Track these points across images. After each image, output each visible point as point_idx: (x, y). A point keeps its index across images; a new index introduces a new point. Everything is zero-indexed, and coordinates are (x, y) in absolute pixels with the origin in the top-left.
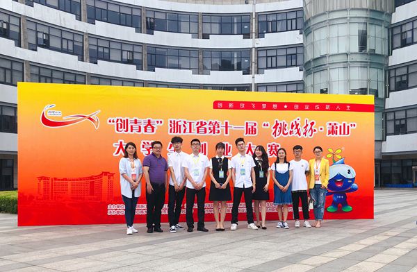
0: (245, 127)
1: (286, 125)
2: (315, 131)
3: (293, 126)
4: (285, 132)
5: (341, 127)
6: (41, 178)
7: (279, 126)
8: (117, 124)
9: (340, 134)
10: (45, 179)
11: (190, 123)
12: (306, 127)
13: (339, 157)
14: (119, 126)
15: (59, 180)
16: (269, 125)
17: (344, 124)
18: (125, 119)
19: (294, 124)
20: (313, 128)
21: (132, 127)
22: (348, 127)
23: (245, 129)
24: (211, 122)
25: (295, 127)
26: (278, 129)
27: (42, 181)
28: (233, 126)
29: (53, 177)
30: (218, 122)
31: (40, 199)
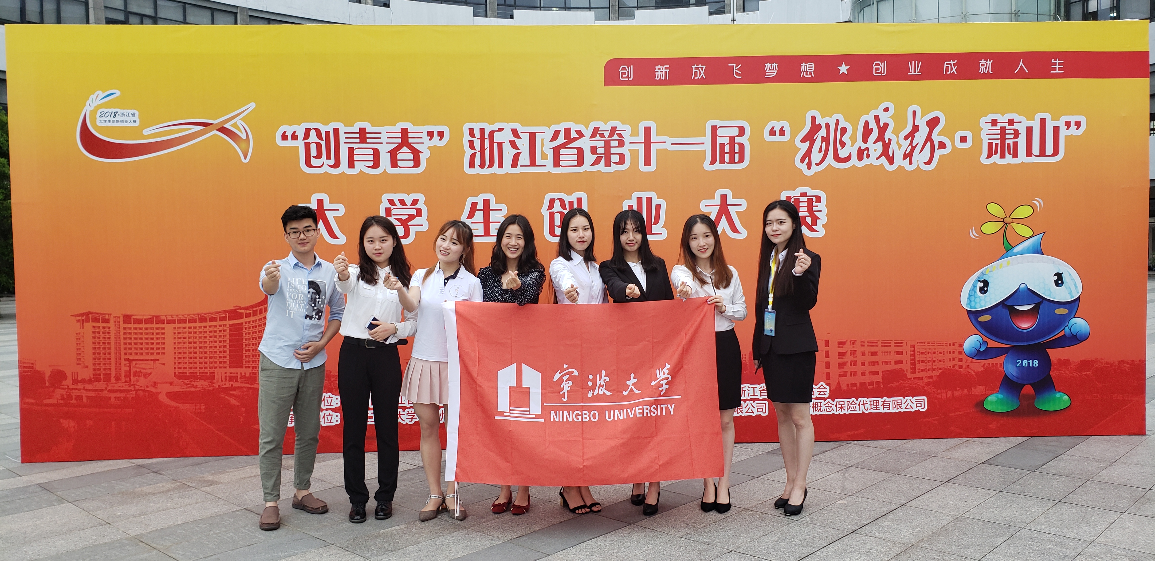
0: (708, 140)
1: (844, 130)
2: (942, 146)
3: (867, 132)
4: (843, 153)
5: (1029, 130)
6: (86, 317)
7: (823, 133)
8: (307, 146)
9: (1029, 154)
10: (96, 320)
11: (532, 136)
12: (911, 135)
13: (1024, 231)
14: (314, 152)
15: (139, 321)
16: (787, 130)
17: (1043, 122)
18: (330, 128)
19: (873, 125)
20: (936, 138)
21: (351, 151)
22: (1056, 130)
23: (708, 147)
24: (596, 130)
25: (875, 135)
26: (818, 143)
27: (89, 326)
28: (669, 140)
29: (118, 312)
30: (620, 126)
31: (83, 381)
